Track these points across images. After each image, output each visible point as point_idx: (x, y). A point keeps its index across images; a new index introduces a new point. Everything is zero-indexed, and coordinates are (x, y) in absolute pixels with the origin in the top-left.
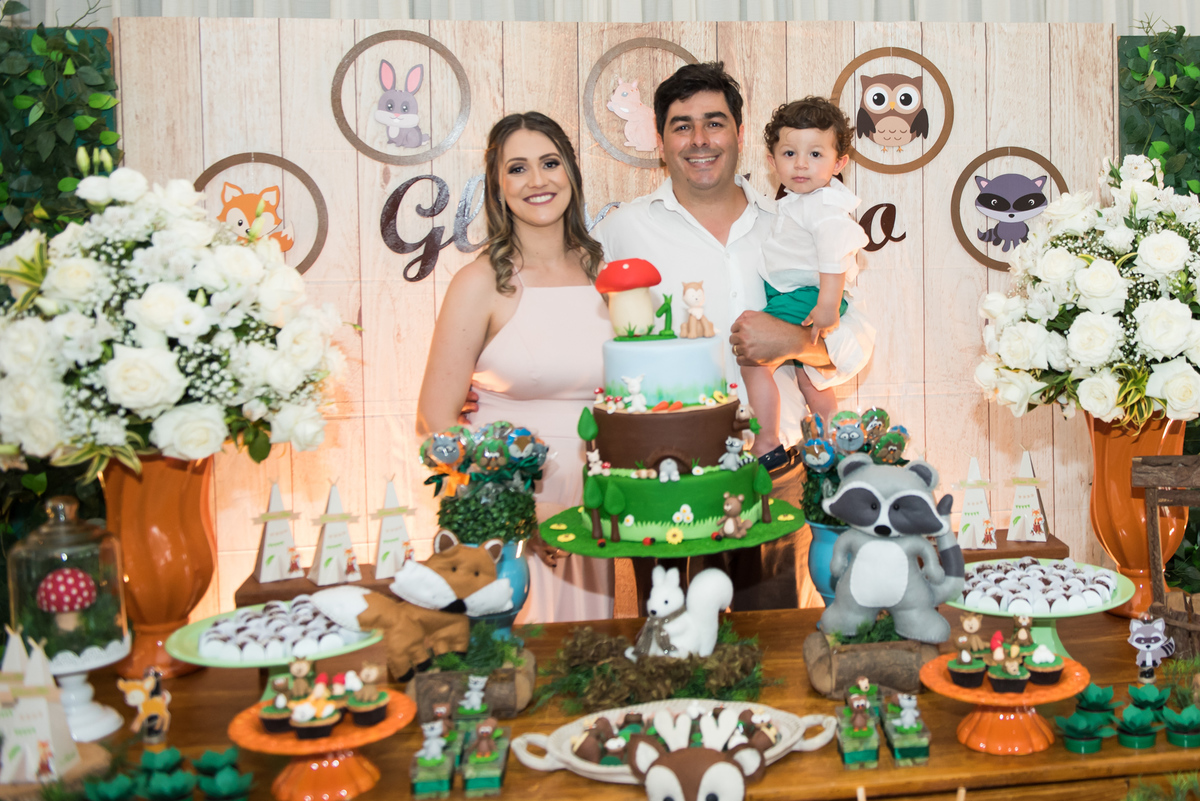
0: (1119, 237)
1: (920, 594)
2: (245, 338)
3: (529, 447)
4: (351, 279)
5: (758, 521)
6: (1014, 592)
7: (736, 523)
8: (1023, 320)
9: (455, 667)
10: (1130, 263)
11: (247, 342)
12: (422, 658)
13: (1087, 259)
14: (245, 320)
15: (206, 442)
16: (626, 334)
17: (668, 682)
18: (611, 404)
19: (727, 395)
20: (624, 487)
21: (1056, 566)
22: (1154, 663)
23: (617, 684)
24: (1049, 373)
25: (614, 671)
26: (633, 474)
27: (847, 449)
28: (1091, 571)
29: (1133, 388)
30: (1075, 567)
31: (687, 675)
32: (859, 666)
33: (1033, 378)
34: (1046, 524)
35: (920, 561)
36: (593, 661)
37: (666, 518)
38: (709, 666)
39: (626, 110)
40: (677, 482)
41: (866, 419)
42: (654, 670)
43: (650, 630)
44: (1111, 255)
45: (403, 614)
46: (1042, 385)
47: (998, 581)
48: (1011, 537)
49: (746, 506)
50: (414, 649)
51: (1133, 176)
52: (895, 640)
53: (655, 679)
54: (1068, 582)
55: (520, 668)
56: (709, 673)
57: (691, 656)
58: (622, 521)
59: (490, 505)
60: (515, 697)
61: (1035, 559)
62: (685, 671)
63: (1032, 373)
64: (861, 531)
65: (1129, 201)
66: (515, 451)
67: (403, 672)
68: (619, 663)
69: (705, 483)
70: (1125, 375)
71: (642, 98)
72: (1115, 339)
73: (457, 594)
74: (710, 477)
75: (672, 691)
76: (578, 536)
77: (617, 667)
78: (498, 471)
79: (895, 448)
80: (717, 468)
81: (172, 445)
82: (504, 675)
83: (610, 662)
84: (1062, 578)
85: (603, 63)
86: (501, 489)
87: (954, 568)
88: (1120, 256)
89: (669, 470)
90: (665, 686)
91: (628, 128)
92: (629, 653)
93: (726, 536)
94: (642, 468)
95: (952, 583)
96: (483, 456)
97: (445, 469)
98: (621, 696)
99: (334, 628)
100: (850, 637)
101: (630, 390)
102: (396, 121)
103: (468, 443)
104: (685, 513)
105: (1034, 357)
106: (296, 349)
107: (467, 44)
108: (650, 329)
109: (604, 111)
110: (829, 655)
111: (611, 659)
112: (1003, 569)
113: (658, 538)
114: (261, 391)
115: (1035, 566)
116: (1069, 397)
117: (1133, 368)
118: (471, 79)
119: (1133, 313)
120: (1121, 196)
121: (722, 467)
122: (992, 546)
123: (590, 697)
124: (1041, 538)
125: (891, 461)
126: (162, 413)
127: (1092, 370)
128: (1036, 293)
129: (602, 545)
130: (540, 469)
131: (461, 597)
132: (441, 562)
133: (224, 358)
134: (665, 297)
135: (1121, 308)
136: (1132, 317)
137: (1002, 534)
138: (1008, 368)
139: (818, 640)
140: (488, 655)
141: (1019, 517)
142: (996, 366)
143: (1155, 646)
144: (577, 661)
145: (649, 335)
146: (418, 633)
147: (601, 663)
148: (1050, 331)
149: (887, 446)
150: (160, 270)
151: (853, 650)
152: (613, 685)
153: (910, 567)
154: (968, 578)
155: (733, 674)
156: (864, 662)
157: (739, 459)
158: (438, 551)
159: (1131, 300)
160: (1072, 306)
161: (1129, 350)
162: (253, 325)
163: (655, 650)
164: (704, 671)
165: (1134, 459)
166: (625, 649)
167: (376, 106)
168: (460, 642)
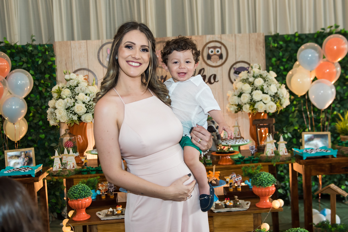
0: (251, 79)
8: (233, 96)
10: (253, 84)
13: (245, 84)
22: (254, 153)
24: (238, 105)
46: (237, 107)
51: (255, 68)
63: (235, 105)
65: (253, 73)
72: (249, 98)
81: (85, 120)
105: (235, 102)
116: (242, 109)
117: (252, 103)
124: (239, 137)
126: (83, 114)
127: (245, 104)
128: (236, 90)
136: (252, 94)
138: (231, 104)
141: (235, 133)
143: (254, 150)
148: (238, 97)
150: (80, 91)
159: (252, 91)
160: (242, 92)
161: (251, 100)
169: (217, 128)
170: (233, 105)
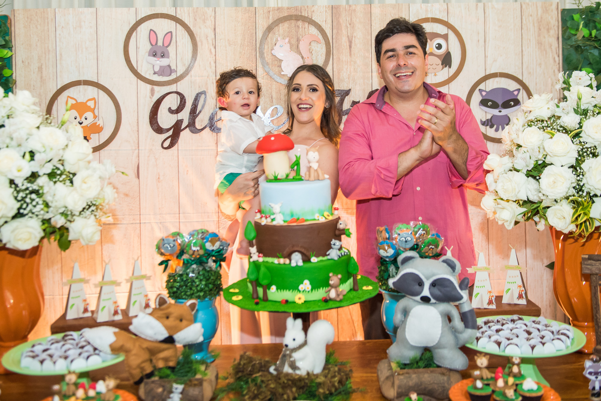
0: (570, 120)
1: (449, 339)
2: (54, 180)
3: (218, 244)
4: (134, 148)
5: (351, 290)
6: (508, 339)
7: (337, 291)
8: (511, 170)
9: (167, 376)
10: (577, 135)
11: (55, 182)
12: (149, 369)
13: (551, 133)
14: (53, 169)
15: (28, 240)
16: (273, 178)
17: (294, 389)
18: (264, 219)
19: (332, 214)
20: (270, 268)
21: (534, 322)
23: (263, 389)
24: (528, 202)
25: (262, 381)
26: (276, 261)
27: (404, 247)
28: (557, 326)
29: (582, 212)
30: (546, 323)
31: (306, 385)
32: (411, 383)
33: (517, 206)
34: (526, 294)
35: (449, 318)
36: (250, 374)
37: (295, 287)
38: (319, 380)
39: (282, 55)
40: (302, 266)
41: (416, 230)
42: (286, 382)
43: (284, 356)
44: (566, 131)
45: (137, 344)
46: (524, 210)
47: (498, 331)
48: (505, 301)
49: (343, 281)
50: (143, 365)
51: (578, 84)
52: (434, 367)
53: (286, 387)
54: (543, 333)
55: (206, 378)
56: (319, 385)
57: (308, 374)
58: (269, 289)
59: (194, 278)
60: (203, 396)
61: (520, 316)
62: (305, 383)
63: (517, 202)
64: (412, 299)
65: (577, 98)
66: (209, 246)
67: (137, 378)
68: (265, 376)
69: (318, 268)
70: (576, 204)
71: (291, 48)
72: (570, 182)
73: (169, 333)
74: (321, 264)
75: (296, 395)
76: (244, 297)
77: (263, 379)
78: (199, 258)
79: (433, 247)
80: (326, 258)
81: (9, 242)
82: (196, 382)
83: (261, 376)
84: (539, 330)
85: (270, 29)
86: (201, 268)
87: (470, 324)
88: (571, 131)
90: (292, 391)
91: (283, 65)
92: (272, 369)
93: (331, 299)
94: (281, 258)
95: (469, 333)
96: (191, 248)
97: (169, 258)
98: (266, 397)
99: (97, 352)
100: (405, 365)
101: (274, 211)
102: (158, 62)
103: (182, 242)
104: (306, 285)
105: (518, 193)
106: (84, 186)
107: (196, 20)
108: (287, 176)
109: (270, 55)
110: (392, 375)
111: (260, 374)
112: (501, 322)
113: (290, 300)
114: (61, 211)
115: (520, 321)
116: (540, 217)
117: (582, 200)
118: (198, 39)
119: (582, 166)
120: (571, 95)
121: (329, 257)
122: (493, 307)
123: (247, 397)
124: (523, 302)
125: (431, 255)
126: (6, 222)
127: (556, 201)
128: (519, 154)
129: (257, 303)
130: (224, 256)
131: (171, 334)
132: (160, 313)
133: (41, 192)
134: (296, 157)
135: (574, 162)
136: (581, 168)
137: (499, 298)
138: (502, 199)
139: (386, 365)
140: (187, 369)
141: (509, 289)
142: (495, 198)
144: (240, 374)
145: (287, 179)
146: (146, 356)
147: (254, 376)
148: (528, 177)
149: (429, 246)
150: (8, 141)
151: (407, 373)
152: (261, 390)
153: (442, 322)
154: (479, 328)
155: (334, 386)
156: (414, 381)
157: (339, 253)
158: (158, 307)
159: (580, 158)
160: (542, 162)
161: (579, 189)
162: (59, 172)
163: (287, 369)
164: (316, 383)
165: (583, 256)
166: (270, 367)
167: (147, 54)
168: (172, 361)
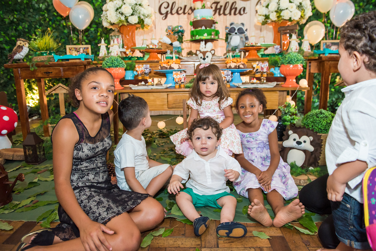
3: (182, 29)
7: (214, 36)
18: (195, 19)
20: (196, 31)
24: (266, 15)
35: (241, 38)
37: (203, 35)
40: (205, 30)
58: (196, 36)
63: (263, 16)
64: (233, 33)
69: (209, 31)
72: (276, 7)
78: (177, 32)
80: (211, 29)
89: (203, 28)
94: (199, 28)
104: (206, 35)
113: (202, 38)
114: (143, 14)
117: (279, 11)
127: (272, 12)
130: (184, 32)
132: (169, 37)
134: (204, 3)
143: (278, 50)
146: (166, 47)
148: (266, 8)
153: (240, 40)
157: (215, 27)
158: (169, 35)
169: (246, 30)
170: (260, 15)
